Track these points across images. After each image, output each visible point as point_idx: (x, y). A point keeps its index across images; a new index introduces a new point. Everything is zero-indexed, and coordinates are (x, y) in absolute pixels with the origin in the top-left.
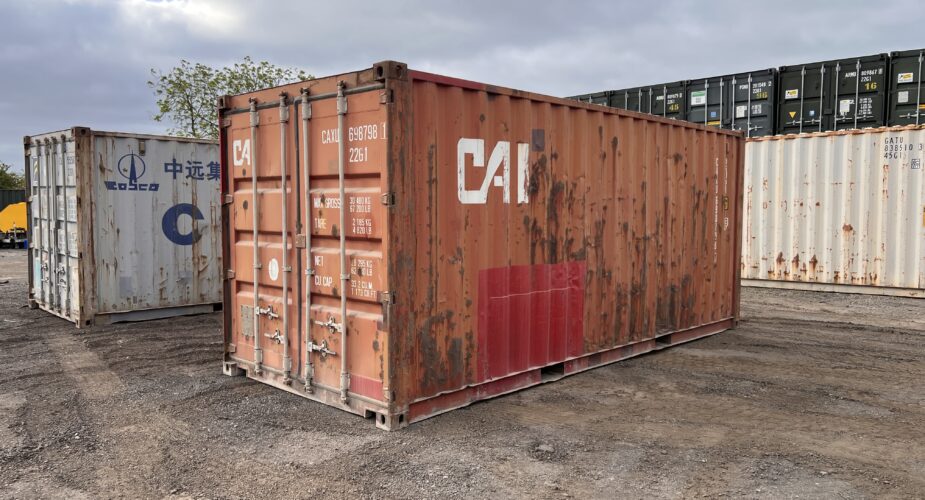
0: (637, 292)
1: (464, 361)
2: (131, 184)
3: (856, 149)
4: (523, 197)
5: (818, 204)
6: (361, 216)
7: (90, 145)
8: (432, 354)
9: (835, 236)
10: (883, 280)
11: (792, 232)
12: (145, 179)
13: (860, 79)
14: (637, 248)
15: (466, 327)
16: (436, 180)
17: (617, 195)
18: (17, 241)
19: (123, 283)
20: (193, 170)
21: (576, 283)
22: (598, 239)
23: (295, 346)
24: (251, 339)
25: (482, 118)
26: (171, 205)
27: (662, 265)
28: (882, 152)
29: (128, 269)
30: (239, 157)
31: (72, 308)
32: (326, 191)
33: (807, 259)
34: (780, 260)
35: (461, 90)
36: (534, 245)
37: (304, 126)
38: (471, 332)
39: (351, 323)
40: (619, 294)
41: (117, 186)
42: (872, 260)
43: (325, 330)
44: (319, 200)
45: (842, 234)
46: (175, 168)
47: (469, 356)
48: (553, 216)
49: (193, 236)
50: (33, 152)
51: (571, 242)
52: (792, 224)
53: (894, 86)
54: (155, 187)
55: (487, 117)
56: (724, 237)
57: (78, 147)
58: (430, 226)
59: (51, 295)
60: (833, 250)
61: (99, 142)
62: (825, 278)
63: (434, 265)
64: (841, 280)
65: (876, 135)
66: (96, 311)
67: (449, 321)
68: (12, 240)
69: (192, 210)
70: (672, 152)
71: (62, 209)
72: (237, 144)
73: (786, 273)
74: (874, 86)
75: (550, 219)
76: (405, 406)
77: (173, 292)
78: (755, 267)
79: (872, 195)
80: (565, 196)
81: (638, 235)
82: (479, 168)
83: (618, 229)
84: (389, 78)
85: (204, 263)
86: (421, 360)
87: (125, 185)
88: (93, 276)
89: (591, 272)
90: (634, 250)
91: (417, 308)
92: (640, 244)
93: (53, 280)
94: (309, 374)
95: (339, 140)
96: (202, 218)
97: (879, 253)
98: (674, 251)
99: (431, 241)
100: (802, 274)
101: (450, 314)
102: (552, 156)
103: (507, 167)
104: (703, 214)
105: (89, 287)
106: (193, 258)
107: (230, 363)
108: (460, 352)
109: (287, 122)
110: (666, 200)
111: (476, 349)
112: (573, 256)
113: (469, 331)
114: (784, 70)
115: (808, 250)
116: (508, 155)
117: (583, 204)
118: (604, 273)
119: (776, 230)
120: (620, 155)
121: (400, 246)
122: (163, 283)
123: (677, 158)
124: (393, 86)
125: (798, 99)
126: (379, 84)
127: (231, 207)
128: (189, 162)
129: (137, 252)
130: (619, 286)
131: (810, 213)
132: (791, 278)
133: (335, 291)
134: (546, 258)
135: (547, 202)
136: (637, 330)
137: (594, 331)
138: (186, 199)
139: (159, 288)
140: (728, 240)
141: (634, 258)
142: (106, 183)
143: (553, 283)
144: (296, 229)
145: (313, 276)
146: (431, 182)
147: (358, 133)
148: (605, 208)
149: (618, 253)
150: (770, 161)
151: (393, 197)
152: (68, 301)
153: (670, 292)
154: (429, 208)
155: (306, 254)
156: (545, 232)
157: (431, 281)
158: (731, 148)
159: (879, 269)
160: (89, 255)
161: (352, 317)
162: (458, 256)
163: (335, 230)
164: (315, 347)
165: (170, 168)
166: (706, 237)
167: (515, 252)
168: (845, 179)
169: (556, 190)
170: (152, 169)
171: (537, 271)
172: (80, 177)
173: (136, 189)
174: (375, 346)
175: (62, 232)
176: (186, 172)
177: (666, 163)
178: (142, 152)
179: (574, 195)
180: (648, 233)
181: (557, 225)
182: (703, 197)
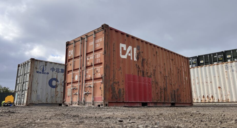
0: (165, 89)
1: (122, 95)
2: (42, 72)
3: (218, 68)
4: (135, 59)
5: (211, 82)
6: (98, 59)
7: (34, 62)
8: (114, 91)
9: (217, 90)
10: (231, 100)
11: (206, 90)
12: (46, 71)
13: (218, 57)
14: (164, 78)
15: (122, 86)
16: (115, 50)
17: (158, 65)
18: (8, 105)
19: (38, 96)
20: (57, 70)
21: (149, 83)
22: (154, 73)
23: (81, 95)
24: (70, 96)
25: (125, 40)
26: (51, 78)
27: (171, 84)
28: (225, 68)
29: (39, 93)
30: (70, 54)
31: (24, 103)
32: (90, 56)
33: (210, 96)
34: (204, 97)
35: (120, 33)
36: (138, 71)
37: (85, 43)
38: (124, 88)
39: (95, 84)
40: (161, 89)
41: (39, 72)
42: (227, 95)
43: (88, 88)
44: (88, 58)
45: (218, 89)
46: (53, 69)
47: (123, 94)
48: (143, 66)
49: (56, 86)
50: (20, 68)
51: (148, 73)
52: (205, 87)
53: (227, 59)
54: (48, 73)
55: (126, 40)
56: (186, 82)
57: (31, 63)
58: (114, 60)
59: (19, 101)
60: (217, 93)
61: (36, 62)
62: (216, 101)
63: (115, 69)
64: (220, 101)
65: (222, 64)
66: (30, 103)
67: (118, 84)
68: (7, 104)
69: (56, 80)
70: (171, 58)
71: (25, 79)
72: (70, 51)
73: (205, 100)
74: (221, 59)
75: (142, 66)
76: (108, 102)
77: (49, 100)
78: (197, 99)
79: (224, 79)
80: (145, 62)
81: (164, 75)
82: (125, 50)
83: (159, 73)
84: (105, 27)
85: (58, 93)
86: (111, 92)
87: (41, 72)
88: (31, 94)
89: (153, 81)
90: (163, 79)
91: (111, 79)
92: (165, 78)
93: (20, 98)
94: (84, 100)
95: (93, 44)
96: (58, 82)
97: (228, 94)
98: (174, 82)
99: (114, 64)
100: (210, 100)
101: (118, 82)
102: (142, 52)
103: (131, 52)
104: (180, 74)
105: (29, 96)
106: (55, 92)
107: (64, 104)
108: (121, 92)
109: (82, 43)
110: (170, 69)
111: (125, 93)
112: (148, 76)
113: (123, 88)
114: (199, 56)
115: (210, 94)
116: (132, 49)
117: (150, 64)
118: (156, 82)
119: (201, 89)
120: (158, 56)
121: (106, 63)
122: (47, 97)
123: (172, 60)
124: (105, 29)
125: (204, 63)
126: (103, 29)
127: (67, 66)
128: (56, 68)
129: (42, 89)
130: (160, 87)
131: (209, 84)
132: (207, 102)
133: (91, 78)
134: (142, 75)
135: (141, 62)
136: (166, 99)
137: (155, 96)
138: (55, 77)
139: (46, 98)
140: (188, 83)
141: (164, 80)
142: (37, 71)
143: (144, 82)
144: (82, 66)
145: (86, 76)
146: (114, 51)
147: (98, 41)
148: (155, 67)
149: (159, 78)
150: (198, 72)
151: (105, 52)
152: (23, 101)
153: (174, 92)
154: (114, 56)
155: (84, 72)
156: (141, 69)
157: (114, 73)
158: (186, 60)
159: (229, 97)
160: (30, 88)
161: (95, 83)
162: (120, 69)
163: (92, 63)
164: (86, 93)
165: (52, 69)
166: (182, 80)
167: (134, 71)
168: (217, 76)
169: (143, 60)
170: (48, 69)
171: (139, 78)
172: (31, 70)
173: (43, 73)
174: (100, 88)
175: (24, 85)
176: (56, 71)
177: (169, 60)
178: (46, 65)
179: (148, 62)
180: (167, 75)
181: (144, 68)
182: (180, 70)
